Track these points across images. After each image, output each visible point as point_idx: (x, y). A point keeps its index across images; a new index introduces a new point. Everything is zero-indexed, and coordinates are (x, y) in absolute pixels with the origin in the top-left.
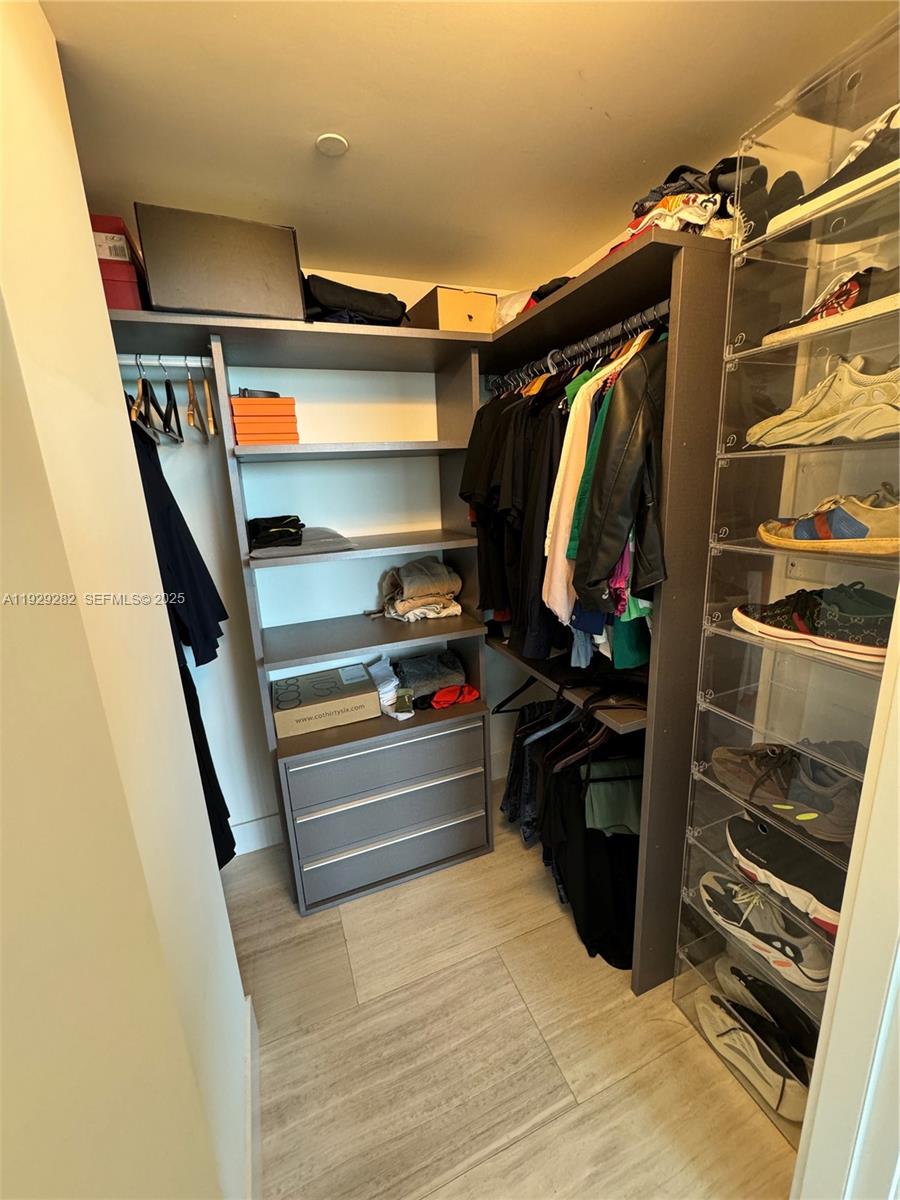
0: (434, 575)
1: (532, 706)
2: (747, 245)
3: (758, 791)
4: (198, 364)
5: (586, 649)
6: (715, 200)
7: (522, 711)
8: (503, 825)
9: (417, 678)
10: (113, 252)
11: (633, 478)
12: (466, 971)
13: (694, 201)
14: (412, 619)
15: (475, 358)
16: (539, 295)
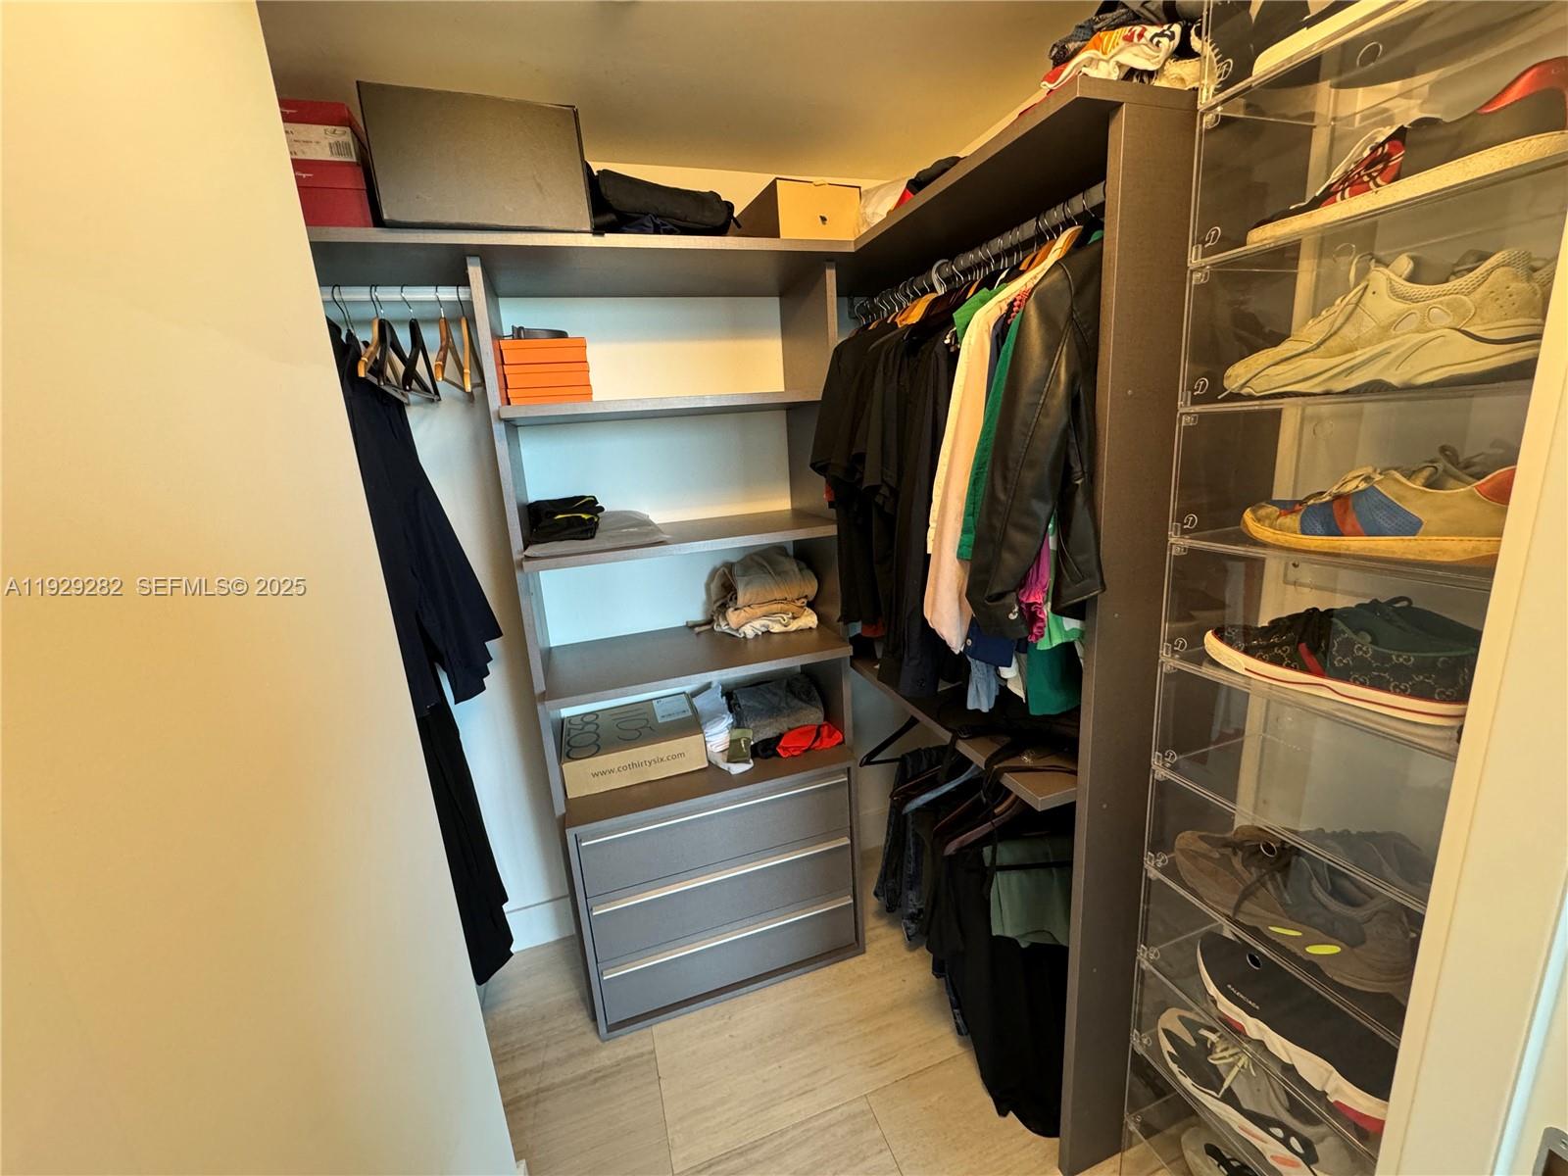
0: (779, 574)
1: (916, 754)
2: (1222, 96)
3: (1247, 906)
4: (454, 297)
5: (989, 687)
6: (1173, 33)
7: (902, 760)
8: (879, 915)
9: (758, 714)
10: (335, 150)
11: (1054, 444)
12: (825, 1129)
13: (1141, 36)
14: (750, 634)
15: (831, 276)
16: (916, 185)
